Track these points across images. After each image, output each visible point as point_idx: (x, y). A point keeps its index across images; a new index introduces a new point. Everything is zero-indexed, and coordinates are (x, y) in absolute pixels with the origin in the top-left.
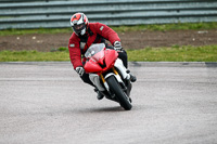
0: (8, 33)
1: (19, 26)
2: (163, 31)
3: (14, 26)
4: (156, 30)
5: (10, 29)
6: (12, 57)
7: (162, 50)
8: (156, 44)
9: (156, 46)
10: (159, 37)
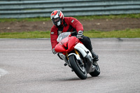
0: (38, 20)
1: (44, 15)
2: (137, 18)
3: (41, 15)
4: (133, 18)
5: (38, 17)
6: (40, 35)
7: (137, 30)
8: (133, 26)
9: (133, 28)
10: (135, 22)
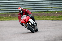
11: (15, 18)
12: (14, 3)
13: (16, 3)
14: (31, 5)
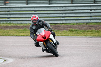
11: (60, 32)
12: (58, 9)
13: (61, 9)
14: (86, 11)
